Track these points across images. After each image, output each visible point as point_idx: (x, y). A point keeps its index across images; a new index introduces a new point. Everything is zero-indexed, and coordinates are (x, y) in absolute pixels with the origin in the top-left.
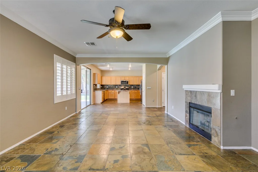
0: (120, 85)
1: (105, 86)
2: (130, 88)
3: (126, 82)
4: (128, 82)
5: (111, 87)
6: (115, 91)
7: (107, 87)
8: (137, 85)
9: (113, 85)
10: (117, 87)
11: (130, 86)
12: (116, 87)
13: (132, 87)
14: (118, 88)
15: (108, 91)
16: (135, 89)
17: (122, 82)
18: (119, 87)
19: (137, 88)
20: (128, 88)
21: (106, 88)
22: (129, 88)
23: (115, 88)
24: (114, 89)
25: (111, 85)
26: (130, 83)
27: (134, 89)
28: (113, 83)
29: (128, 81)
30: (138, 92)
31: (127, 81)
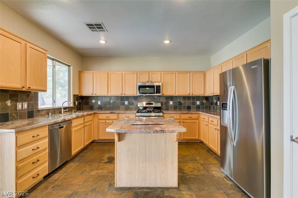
0: (136, 98)
1: (94, 101)
2: (164, 106)
3: (153, 87)
4: (158, 87)
5: (109, 103)
6: (118, 116)
7: (99, 103)
8: (185, 98)
9: (117, 97)
10: (126, 103)
11: (163, 100)
12: (124, 104)
13: (171, 103)
14: (130, 106)
15: (96, 115)
16: (180, 109)
17: (140, 87)
18: (133, 104)
19: (185, 107)
20: (159, 105)
21: (95, 107)
22: (162, 105)
23: (122, 107)
24: (118, 108)
25: (110, 97)
26: (167, 91)
27: (175, 108)
28: (116, 92)
29: (160, 84)
30: (191, 118)
31: (156, 84)
